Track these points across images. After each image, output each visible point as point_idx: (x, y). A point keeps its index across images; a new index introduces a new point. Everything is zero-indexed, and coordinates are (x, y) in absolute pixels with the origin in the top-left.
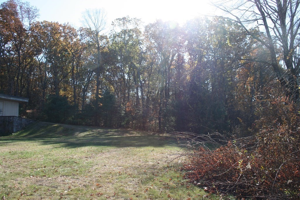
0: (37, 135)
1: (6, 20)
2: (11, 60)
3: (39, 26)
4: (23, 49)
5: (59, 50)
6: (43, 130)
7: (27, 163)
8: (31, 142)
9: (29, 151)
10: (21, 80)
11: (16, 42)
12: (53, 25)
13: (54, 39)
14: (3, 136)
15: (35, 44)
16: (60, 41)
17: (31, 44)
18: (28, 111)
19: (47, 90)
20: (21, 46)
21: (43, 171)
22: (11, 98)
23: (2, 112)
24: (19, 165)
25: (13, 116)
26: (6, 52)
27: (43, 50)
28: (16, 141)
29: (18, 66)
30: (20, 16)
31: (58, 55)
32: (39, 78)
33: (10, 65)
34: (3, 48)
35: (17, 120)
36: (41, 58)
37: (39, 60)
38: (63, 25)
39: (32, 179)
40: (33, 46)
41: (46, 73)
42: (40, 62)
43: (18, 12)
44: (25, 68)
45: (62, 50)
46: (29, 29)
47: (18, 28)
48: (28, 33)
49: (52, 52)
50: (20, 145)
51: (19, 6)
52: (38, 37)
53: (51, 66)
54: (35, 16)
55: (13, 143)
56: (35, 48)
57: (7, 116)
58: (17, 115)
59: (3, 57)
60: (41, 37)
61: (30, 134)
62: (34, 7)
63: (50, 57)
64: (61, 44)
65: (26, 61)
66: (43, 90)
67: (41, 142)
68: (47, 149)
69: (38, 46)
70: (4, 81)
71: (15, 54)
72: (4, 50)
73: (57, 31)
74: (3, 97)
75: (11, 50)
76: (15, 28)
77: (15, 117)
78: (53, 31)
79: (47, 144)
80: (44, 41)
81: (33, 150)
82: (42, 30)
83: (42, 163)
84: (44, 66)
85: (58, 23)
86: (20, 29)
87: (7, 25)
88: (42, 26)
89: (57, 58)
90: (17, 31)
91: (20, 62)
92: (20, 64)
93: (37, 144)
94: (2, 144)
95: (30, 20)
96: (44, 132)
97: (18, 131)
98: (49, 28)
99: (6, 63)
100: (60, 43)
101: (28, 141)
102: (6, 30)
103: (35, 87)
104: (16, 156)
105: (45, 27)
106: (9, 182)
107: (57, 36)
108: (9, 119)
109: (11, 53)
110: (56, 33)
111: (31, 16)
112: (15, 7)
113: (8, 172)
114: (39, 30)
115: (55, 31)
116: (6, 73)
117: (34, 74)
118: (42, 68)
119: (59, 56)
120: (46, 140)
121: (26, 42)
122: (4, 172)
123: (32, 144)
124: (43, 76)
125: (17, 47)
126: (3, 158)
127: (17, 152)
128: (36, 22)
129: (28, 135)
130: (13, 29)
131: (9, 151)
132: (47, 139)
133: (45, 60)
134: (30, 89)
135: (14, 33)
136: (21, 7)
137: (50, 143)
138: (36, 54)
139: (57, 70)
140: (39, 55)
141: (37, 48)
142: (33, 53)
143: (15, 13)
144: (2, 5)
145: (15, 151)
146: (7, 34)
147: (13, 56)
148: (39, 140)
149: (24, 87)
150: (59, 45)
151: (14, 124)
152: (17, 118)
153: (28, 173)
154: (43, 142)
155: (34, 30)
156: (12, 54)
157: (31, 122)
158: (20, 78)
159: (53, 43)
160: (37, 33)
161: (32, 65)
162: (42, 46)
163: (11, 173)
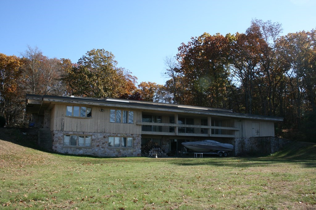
0: (296, 156)
1: (252, 44)
2: (261, 81)
3: (284, 41)
4: (272, 67)
5: (311, 61)
6: (302, 150)
7: (292, 187)
8: (292, 164)
9: (292, 173)
10: (273, 100)
11: (263, 63)
12: (299, 35)
13: (302, 50)
14: (262, 157)
15: (283, 60)
16: (309, 51)
17: (278, 61)
18: (284, 131)
19: (301, 107)
20: (269, 65)
21: (313, 198)
22: (267, 119)
23: (259, 132)
24: (285, 187)
25: (270, 137)
26: (256, 74)
27: (292, 65)
28: (276, 162)
29: (268, 86)
30: (264, 36)
31: (310, 66)
32: (291, 95)
33: (261, 85)
34: (253, 70)
35: (274, 140)
36: (291, 73)
37: (289, 76)
38: (311, 32)
39: (301, 205)
40: (281, 62)
41: (298, 88)
42: (290, 78)
43: (261, 33)
44: (276, 86)
45: (314, 60)
46: (275, 47)
47: (264, 48)
48: (274, 51)
49: (302, 64)
50: (281, 166)
51: (261, 27)
52: (284, 52)
53: (303, 80)
54: (279, 32)
55: (273, 164)
56: (283, 64)
57: (264, 137)
58: (273, 135)
59: (253, 79)
60: (288, 52)
61: (288, 155)
62: (276, 23)
63: (301, 71)
64: (312, 54)
65: (275, 79)
66: (297, 107)
67: (303, 164)
68: (312, 173)
69: (286, 62)
70: (257, 102)
71: (264, 74)
72: (254, 73)
73: (305, 40)
74: (259, 118)
75: (260, 71)
76: (261, 49)
77: (271, 138)
78: (301, 42)
79: (310, 167)
80: (291, 55)
81: (296, 172)
82: (288, 44)
83: (309, 188)
84: (295, 81)
85: (305, 32)
86: (265, 48)
87: (253, 49)
88: (287, 40)
89: (308, 70)
90: (263, 52)
91: (270, 82)
92: (270, 83)
93: (298, 167)
94: (263, 164)
95: (274, 37)
96: (303, 154)
97: (276, 151)
98: (295, 40)
99: (257, 85)
100: (310, 53)
101: (288, 163)
102: (253, 53)
103: (288, 105)
104: (279, 178)
105: (291, 40)
106: (277, 205)
107: (306, 46)
108: (266, 140)
109: (260, 74)
110: (304, 43)
111: (274, 33)
112: (258, 30)
113: (275, 194)
114: (284, 44)
115: (302, 41)
116: (258, 94)
117: (285, 92)
118: (293, 84)
119: (312, 67)
120: (308, 163)
121: (273, 59)
122: (270, 193)
123: (293, 166)
124: (295, 91)
125: (265, 67)
126: (267, 178)
127: (279, 174)
128: (280, 37)
129: (287, 156)
130: (260, 50)
131: (271, 172)
132: (309, 160)
133: (296, 75)
134: (283, 107)
135: (260, 54)
136: (263, 27)
137: (314, 165)
138: (285, 70)
139: (311, 83)
140: (288, 71)
141: (286, 64)
142: (281, 69)
143: (259, 34)
144: (247, 31)
145: (277, 172)
146: (255, 57)
147: (263, 77)
148: (301, 162)
149: (277, 106)
150: (309, 55)
151: (271, 144)
152: (274, 138)
153: (296, 198)
154: (306, 164)
155: (279, 46)
156: (262, 75)
157: (288, 142)
158: (271, 97)
159: (302, 54)
160: (283, 48)
161: (282, 83)
162: (290, 60)
163: (278, 195)
